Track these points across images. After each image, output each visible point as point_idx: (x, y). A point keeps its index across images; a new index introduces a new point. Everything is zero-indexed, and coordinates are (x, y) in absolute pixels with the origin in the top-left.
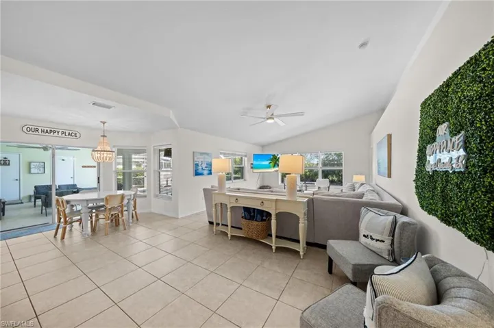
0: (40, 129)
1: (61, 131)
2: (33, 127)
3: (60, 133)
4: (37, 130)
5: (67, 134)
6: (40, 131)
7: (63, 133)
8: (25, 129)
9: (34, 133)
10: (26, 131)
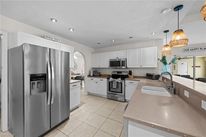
0: (189, 49)
1: (199, 48)
2: (187, 49)
3: (199, 49)
4: (188, 50)
5: (203, 49)
6: (189, 50)
7: (201, 49)
8: (183, 51)
9: (187, 51)
10: (184, 51)
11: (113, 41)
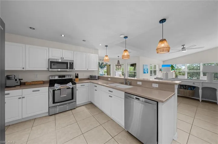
11: (63, 36)
